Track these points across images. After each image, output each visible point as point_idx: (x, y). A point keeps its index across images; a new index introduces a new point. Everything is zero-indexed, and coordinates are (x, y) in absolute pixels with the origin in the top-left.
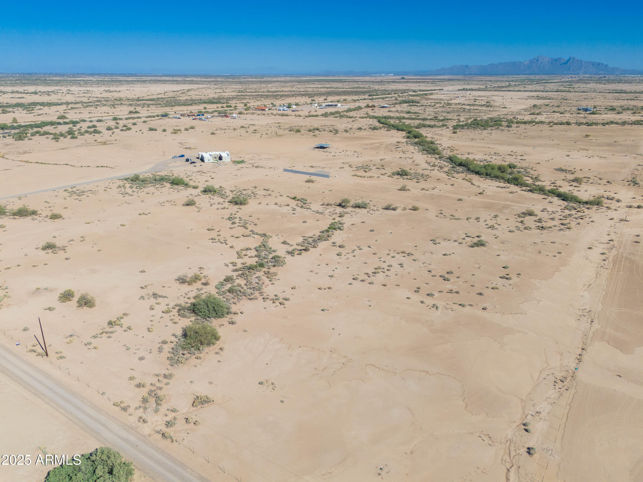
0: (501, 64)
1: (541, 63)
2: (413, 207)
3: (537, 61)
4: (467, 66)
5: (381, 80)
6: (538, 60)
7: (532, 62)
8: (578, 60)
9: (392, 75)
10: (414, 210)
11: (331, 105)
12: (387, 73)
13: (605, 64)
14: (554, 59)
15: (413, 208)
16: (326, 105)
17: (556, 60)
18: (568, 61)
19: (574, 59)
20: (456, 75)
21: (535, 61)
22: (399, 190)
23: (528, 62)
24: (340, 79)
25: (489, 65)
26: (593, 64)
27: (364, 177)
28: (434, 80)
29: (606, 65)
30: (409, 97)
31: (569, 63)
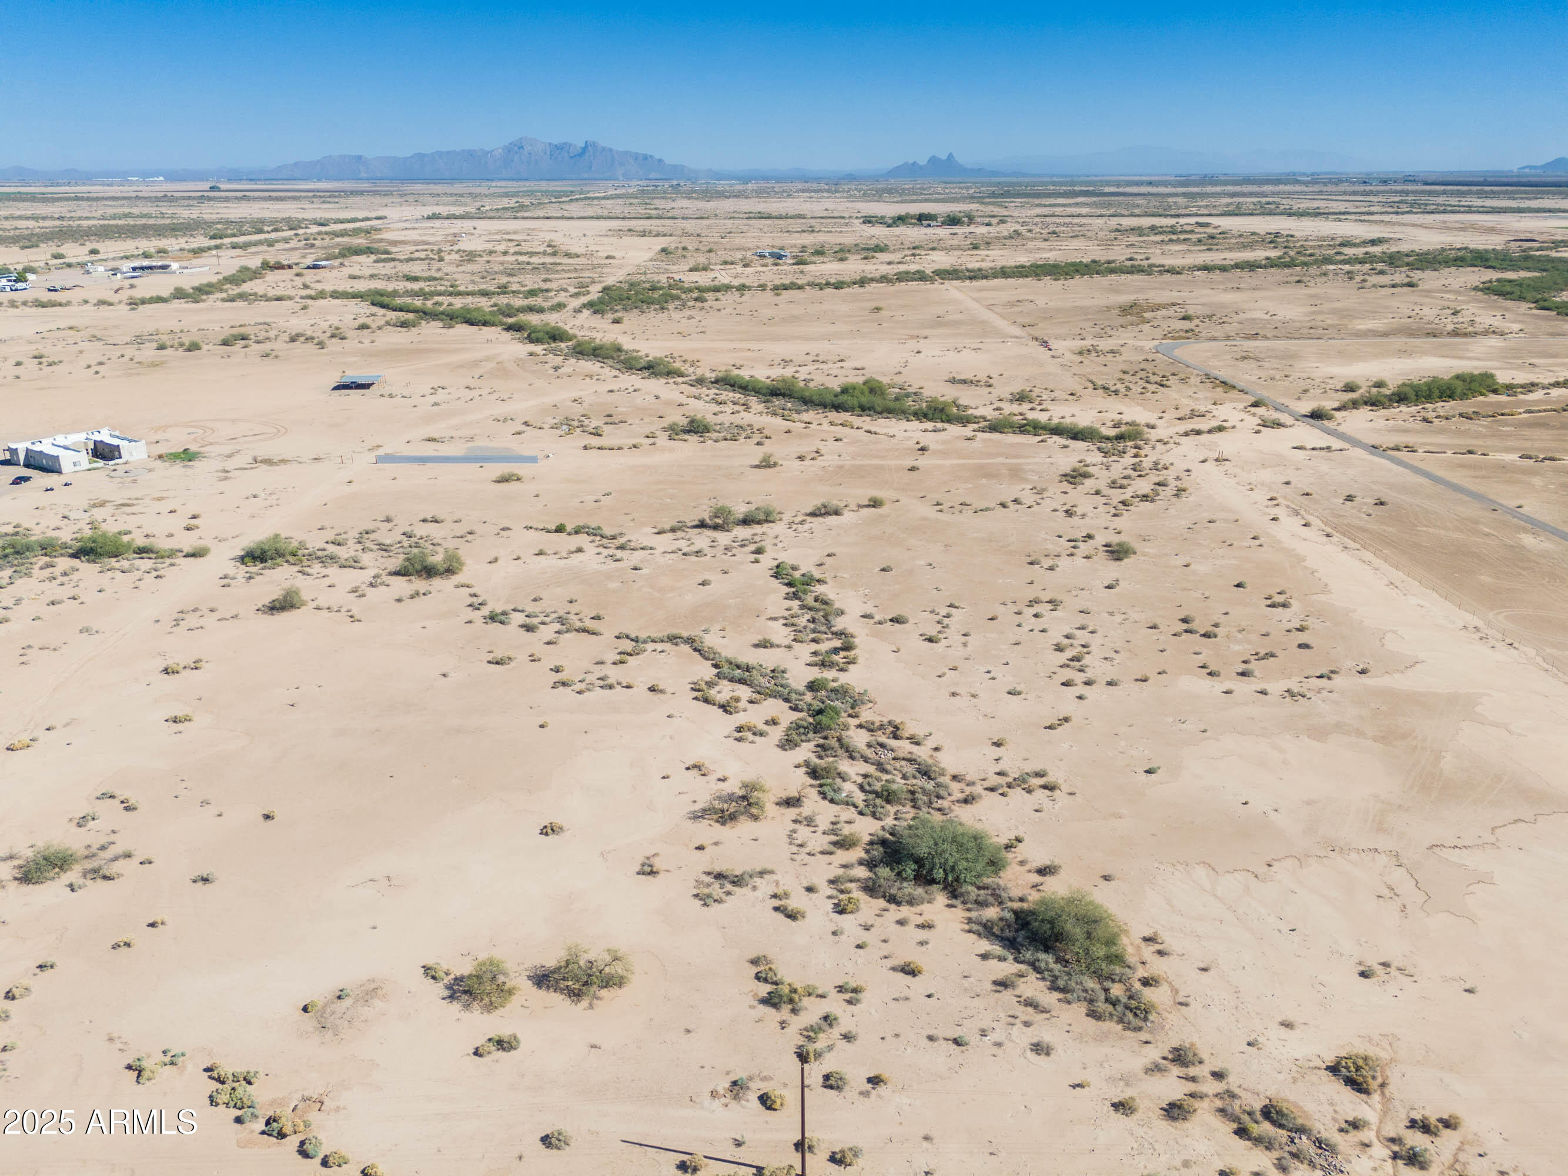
0: (440, 154)
1: (530, 154)
2: (870, 500)
3: (519, 148)
4: (360, 157)
5: (162, 194)
6: (522, 147)
7: (509, 151)
8: (604, 149)
9: (161, 178)
10: (874, 506)
11: (150, 268)
12: (145, 175)
13: (657, 157)
14: (556, 146)
15: (872, 503)
16: (134, 269)
17: (560, 147)
18: (584, 150)
19: (594, 145)
20: (337, 179)
21: (516, 148)
22: (757, 467)
23: (500, 151)
24: (19, 193)
25: (413, 157)
26: (636, 157)
27: (619, 449)
28: (318, 194)
29: (660, 160)
30: (333, 239)
31: (587, 155)
